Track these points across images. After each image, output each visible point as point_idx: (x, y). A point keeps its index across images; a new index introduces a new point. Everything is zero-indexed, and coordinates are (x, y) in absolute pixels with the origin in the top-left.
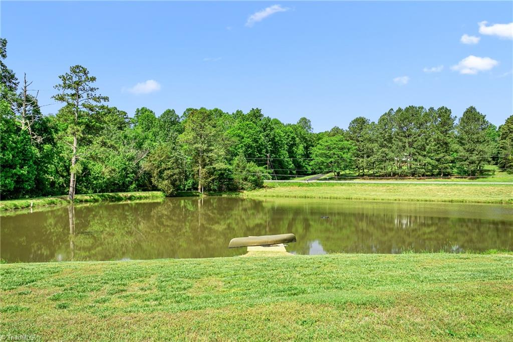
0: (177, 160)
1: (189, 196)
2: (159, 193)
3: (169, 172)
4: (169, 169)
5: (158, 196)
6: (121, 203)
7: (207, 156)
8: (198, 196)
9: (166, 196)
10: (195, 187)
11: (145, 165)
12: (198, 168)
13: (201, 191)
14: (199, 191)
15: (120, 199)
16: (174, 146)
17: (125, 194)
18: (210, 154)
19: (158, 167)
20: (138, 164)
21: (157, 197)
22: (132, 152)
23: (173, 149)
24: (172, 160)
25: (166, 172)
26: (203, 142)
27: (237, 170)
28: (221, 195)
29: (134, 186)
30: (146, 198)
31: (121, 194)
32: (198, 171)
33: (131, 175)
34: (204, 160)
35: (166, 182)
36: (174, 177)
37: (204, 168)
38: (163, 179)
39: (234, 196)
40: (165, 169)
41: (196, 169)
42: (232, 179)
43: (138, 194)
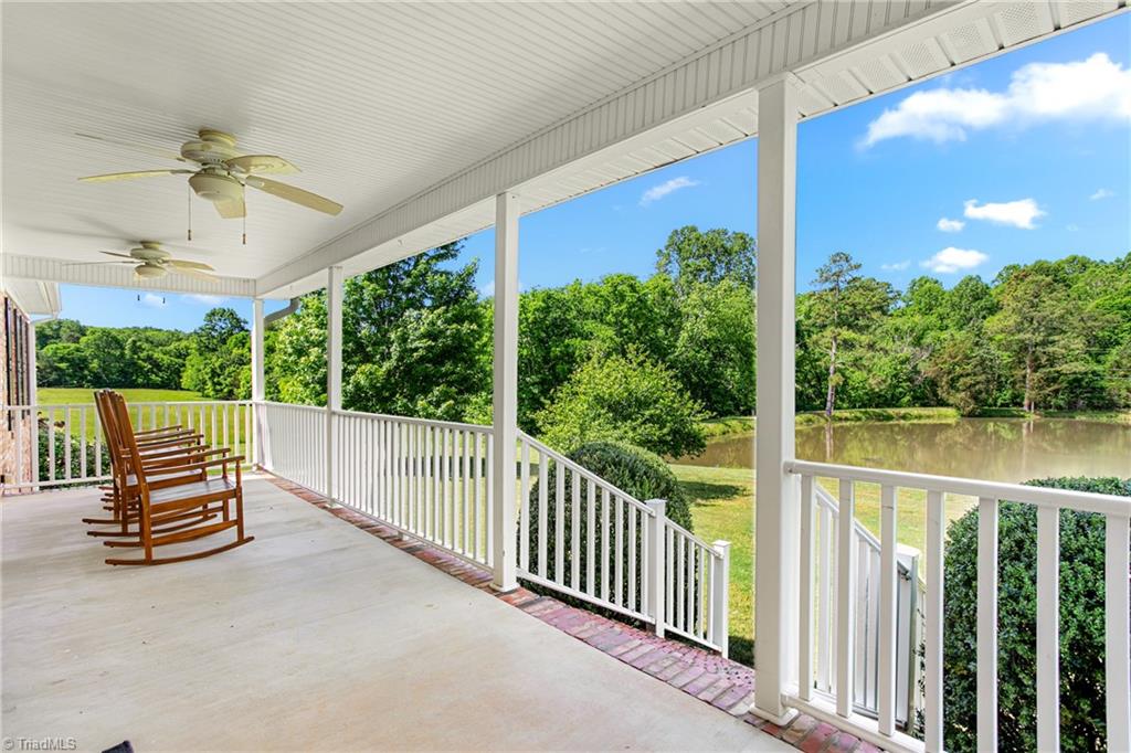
0: (983, 361)
1: (1005, 416)
2: (951, 411)
3: (968, 380)
4: (968, 375)
5: (949, 415)
6: (891, 422)
7: (1044, 353)
8: (1023, 416)
9: (962, 416)
10: (1016, 401)
11: (927, 369)
12: (1023, 372)
13: (1030, 408)
14: (1026, 408)
15: (889, 418)
16: (977, 339)
17: (897, 410)
18: (1050, 349)
19: (949, 373)
20: (915, 367)
21: (946, 417)
22: (907, 351)
23: (977, 344)
24: (974, 362)
25: (962, 380)
26: (1035, 330)
27: (1114, 372)
28: (1074, 417)
29: (907, 398)
30: (929, 417)
31: (891, 411)
32: (1024, 377)
33: (904, 384)
34: (1037, 359)
35: (963, 394)
36: (977, 387)
37: (1035, 371)
38: (958, 390)
39: (1104, 419)
40: (962, 375)
41: (1018, 373)
42: (1102, 389)
43: (915, 411)
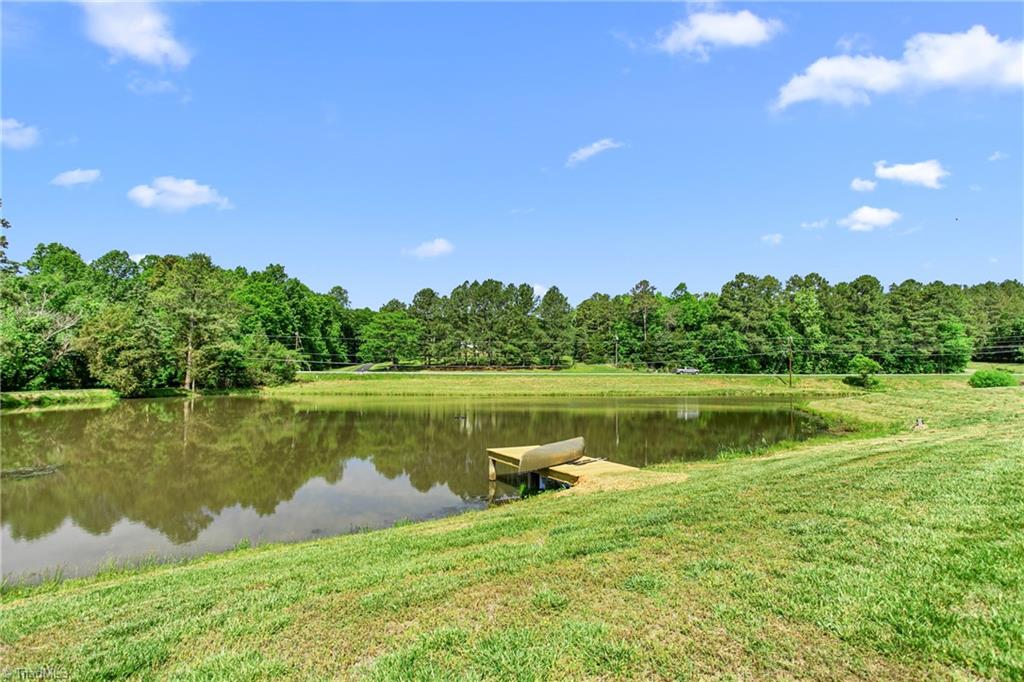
0: (147, 333)
1: (168, 396)
2: (106, 393)
3: (132, 354)
4: (130, 348)
5: (105, 398)
6: (15, 411)
7: (206, 330)
8: (185, 395)
9: (122, 397)
10: (174, 382)
11: (70, 342)
12: (185, 349)
13: (191, 387)
14: (187, 387)
15: (13, 404)
16: (141, 308)
17: (25, 395)
18: (211, 326)
19: (106, 345)
20: (53, 339)
21: (102, 399)
22: (42, 316)
23: (140, 313)
24: (138, 333)
25: (123, 354)
26: (198, 307)
27: (251, 354)
28: (227, 394)
29: (39, 380)
30: (77, 401)
31: (15, 395)
32: (187, 353)
33: (37, 359)
34: (199, 336)
35: (124, 371)
36: (142, 362)
37: (197, 348)
38: (117, 367)
39: (249, 394)
40: (123, 348)
41: (181, 350)
42: (244, 368)
43: (57, 394)
